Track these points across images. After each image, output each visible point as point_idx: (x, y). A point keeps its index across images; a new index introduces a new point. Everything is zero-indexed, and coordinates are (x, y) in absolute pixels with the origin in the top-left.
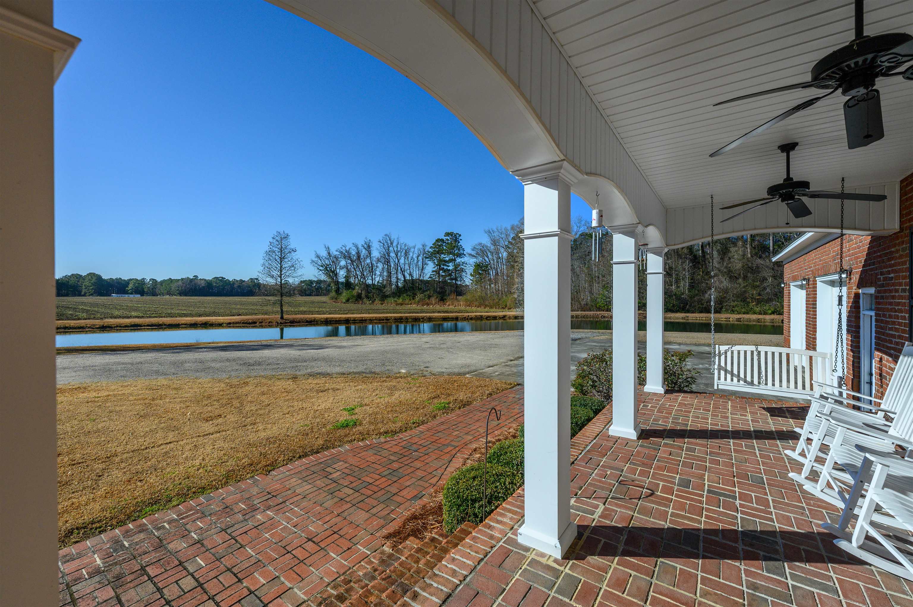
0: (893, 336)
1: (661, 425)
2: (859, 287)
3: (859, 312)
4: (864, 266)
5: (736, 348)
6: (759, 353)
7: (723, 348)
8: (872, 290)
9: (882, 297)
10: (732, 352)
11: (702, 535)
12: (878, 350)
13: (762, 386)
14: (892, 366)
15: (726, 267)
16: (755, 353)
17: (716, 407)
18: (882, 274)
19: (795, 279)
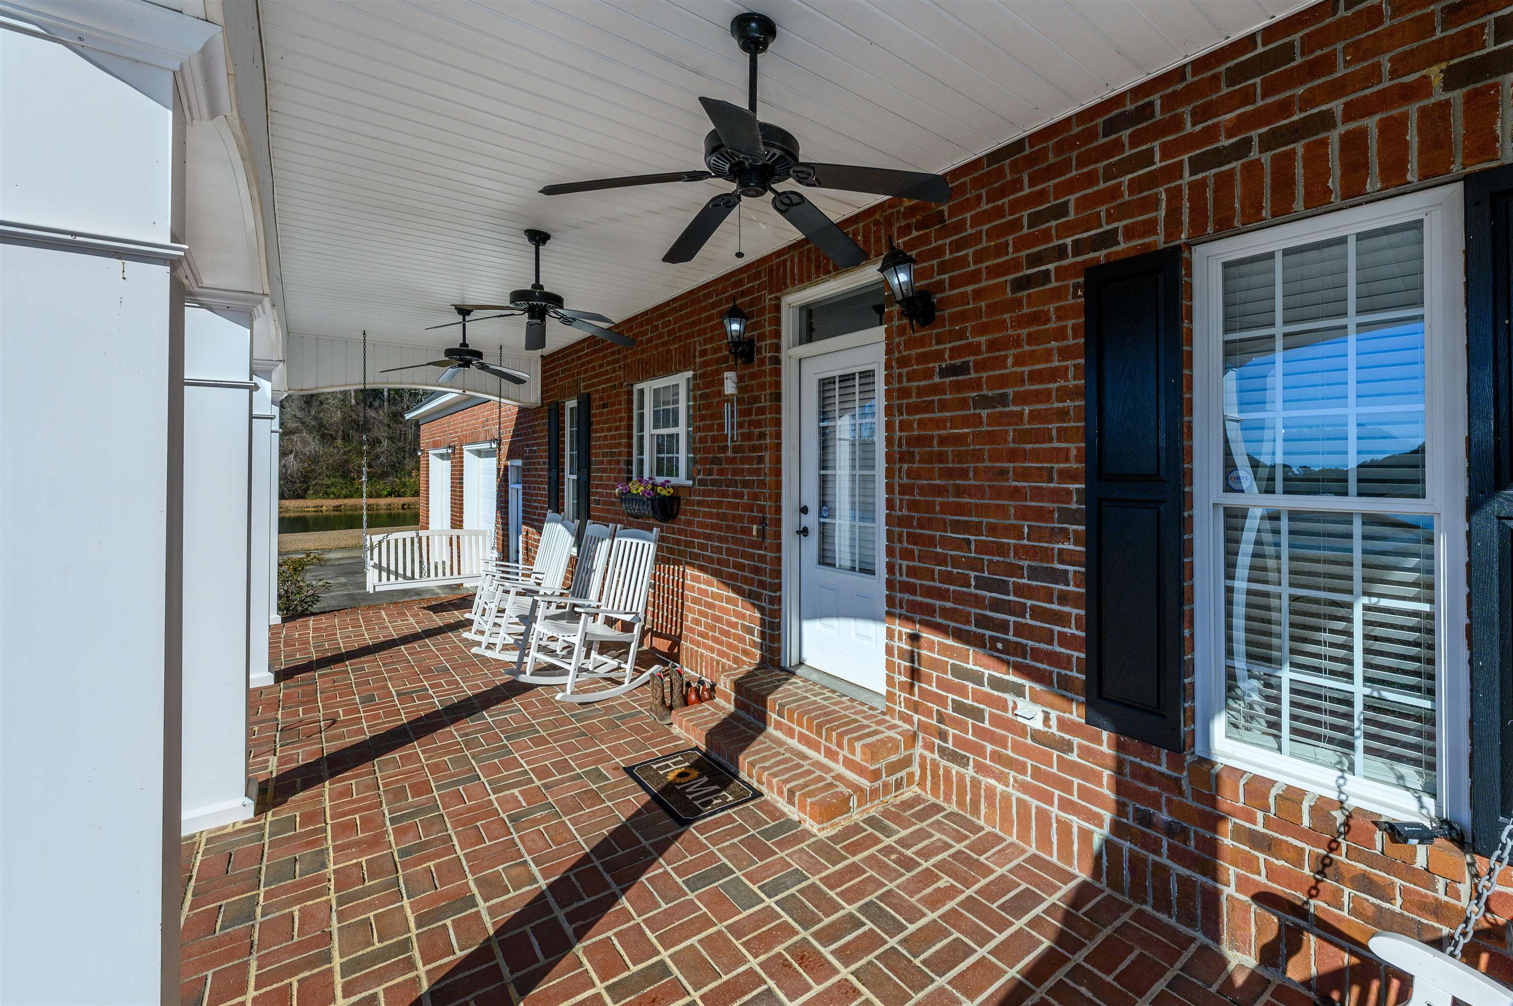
0: (537, 508)
1: (300, 658)
2: (508, 459)
3: (507, 486)
4: (513, 437)
5: (392, 537)
6: (420, 539)
7: (376, 538)
8: (519, 463)
9: (528, 470)
10: (388, 543)
11: (408, 727)
12: (524, 523)
13: (425, 578)
14: (536, 537)
15: (315, 418)
16: (416, 540)
17: (367, 621)
18: (528, 446)
19: (436, 446)
